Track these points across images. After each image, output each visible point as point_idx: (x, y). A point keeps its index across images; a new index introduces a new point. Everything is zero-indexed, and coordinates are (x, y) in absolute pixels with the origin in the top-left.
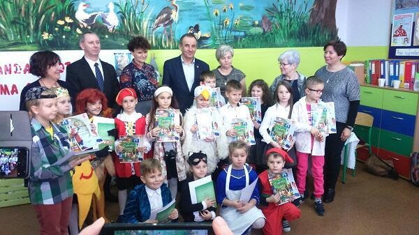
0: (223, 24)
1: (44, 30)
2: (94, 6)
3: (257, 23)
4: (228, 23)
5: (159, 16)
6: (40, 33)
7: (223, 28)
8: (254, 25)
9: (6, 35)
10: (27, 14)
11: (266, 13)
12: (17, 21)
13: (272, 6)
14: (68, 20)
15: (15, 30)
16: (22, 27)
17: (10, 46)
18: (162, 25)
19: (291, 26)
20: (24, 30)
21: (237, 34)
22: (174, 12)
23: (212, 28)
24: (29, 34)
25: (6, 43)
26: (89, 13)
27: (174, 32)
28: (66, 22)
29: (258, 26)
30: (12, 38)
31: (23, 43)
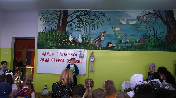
0: (122, 41)
1: (59, 43)
2: (75, 36)
3: (138, 41)
4: (124, 41)
5: (96, 39)
6: (58, 44)
7: (122, 43)
8: (136, 42)
10: (55, 38)
11: (142, 37)
12: (53, 40)
13: (145, 34)
14: (66, 40)
15: (51, 43)
17: (49, 47)
19: (155, 42)
21: (128, 45)
22: (102, 37)
23: (117, 43)
24: (55, 44)
26: (73, 38)
27: (102, 44)
29: (138, 42)
30: (50, 45)
31: (53, 47)
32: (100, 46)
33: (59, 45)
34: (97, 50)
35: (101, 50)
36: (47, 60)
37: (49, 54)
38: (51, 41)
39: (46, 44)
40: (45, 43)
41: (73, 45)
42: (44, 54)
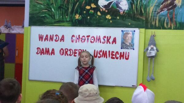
1: (76, 13)
6: (74, 14)
9: (54, 16)
12: (62, 7)
14: (93, 6)
15: (60, 12)
16: (64, 10)
17: (55, 23)
18: (166, 9)
20: (65, 12)
24: (67, 15)
25: (53, 21)
27: (176, 15)
28: (91, 7)
30: (57, 17)
31: (63, 22)
32: (171, 20)
33: (77, 17)
34: (164, 28)
35: (174, 29)
36: (50, 51)
37: (55, 38)
38: (60, 8)
39: (48, 16)
40: (45, 13)
41: (108, 17)
42: (44, 38)
